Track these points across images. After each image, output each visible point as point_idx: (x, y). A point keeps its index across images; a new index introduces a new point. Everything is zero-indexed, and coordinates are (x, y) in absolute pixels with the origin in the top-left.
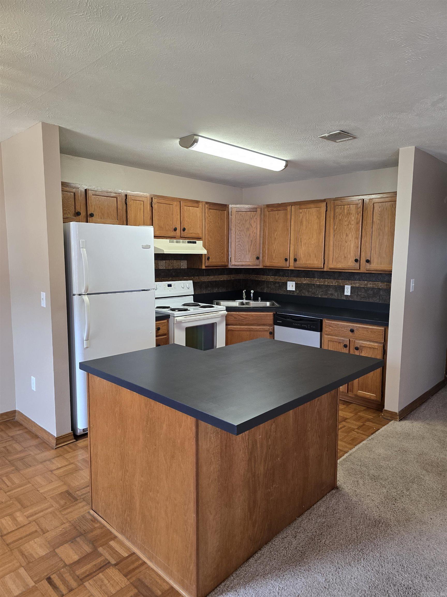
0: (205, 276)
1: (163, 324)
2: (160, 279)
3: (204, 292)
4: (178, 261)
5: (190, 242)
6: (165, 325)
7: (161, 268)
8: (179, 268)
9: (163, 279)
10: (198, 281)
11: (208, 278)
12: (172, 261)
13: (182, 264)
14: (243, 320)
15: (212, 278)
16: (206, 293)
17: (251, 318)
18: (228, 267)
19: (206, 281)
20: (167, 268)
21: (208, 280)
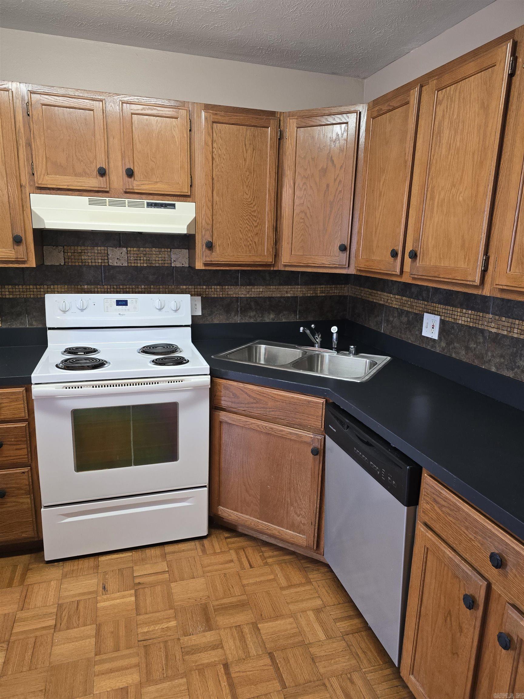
0: (241, 285)
1: (11, 397)
2: (115, 287)
3: (238, 319)
4: (163, 250)
5: (156, 205)
6: (17, 400)
7: (116, 264)
8: (166, 265)
9: (121, 287)
10: (221, 296)
11: (248, 290)
12: (147, 249)
13: (173, 257)
14: (252, 403)
15: (261, 290)
16: (243, 321)
17: (270, 404)
19: (242, 296)
20: (133, 265)
21: (248, 296)
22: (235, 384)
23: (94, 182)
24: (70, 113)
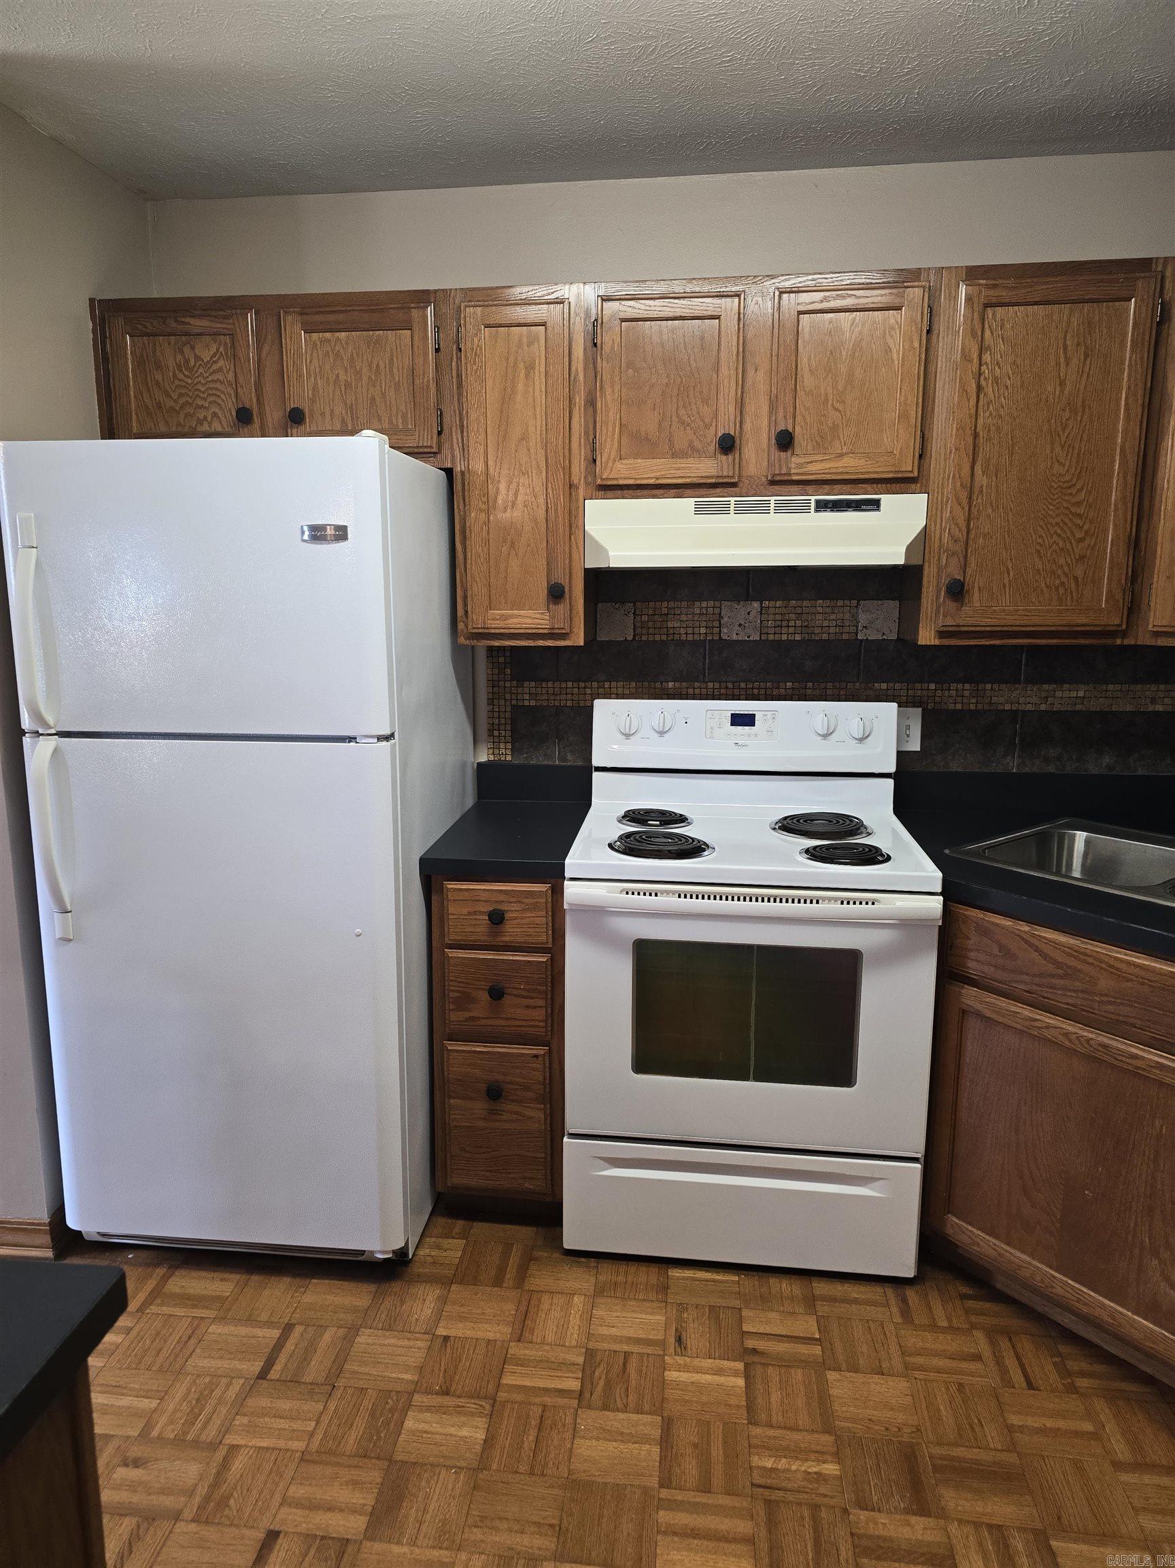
0: (1027, 682)
1: (525, 900)
2: (730, 685)
3: (1012, 764)
4: (840, 603)
5: (837, 506)
6: (535, 907)
7: (735, 637)
8: (845, 637)
9: (743, 685)
10: (972, 707)
11: (1043, 695)
12: (806, 603)
13: (863, 618)
14: (1053, 976)
15: (1081, 694)
16: (1027, 770)
17: (1104, 983)
18: (1128, 641)
19: (1029, 707)
20: (771, 637)
21: (1043, 707)
22: (1008, 923)
23: (707, 467)
24: (673, 330)
